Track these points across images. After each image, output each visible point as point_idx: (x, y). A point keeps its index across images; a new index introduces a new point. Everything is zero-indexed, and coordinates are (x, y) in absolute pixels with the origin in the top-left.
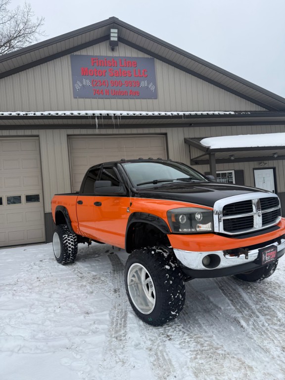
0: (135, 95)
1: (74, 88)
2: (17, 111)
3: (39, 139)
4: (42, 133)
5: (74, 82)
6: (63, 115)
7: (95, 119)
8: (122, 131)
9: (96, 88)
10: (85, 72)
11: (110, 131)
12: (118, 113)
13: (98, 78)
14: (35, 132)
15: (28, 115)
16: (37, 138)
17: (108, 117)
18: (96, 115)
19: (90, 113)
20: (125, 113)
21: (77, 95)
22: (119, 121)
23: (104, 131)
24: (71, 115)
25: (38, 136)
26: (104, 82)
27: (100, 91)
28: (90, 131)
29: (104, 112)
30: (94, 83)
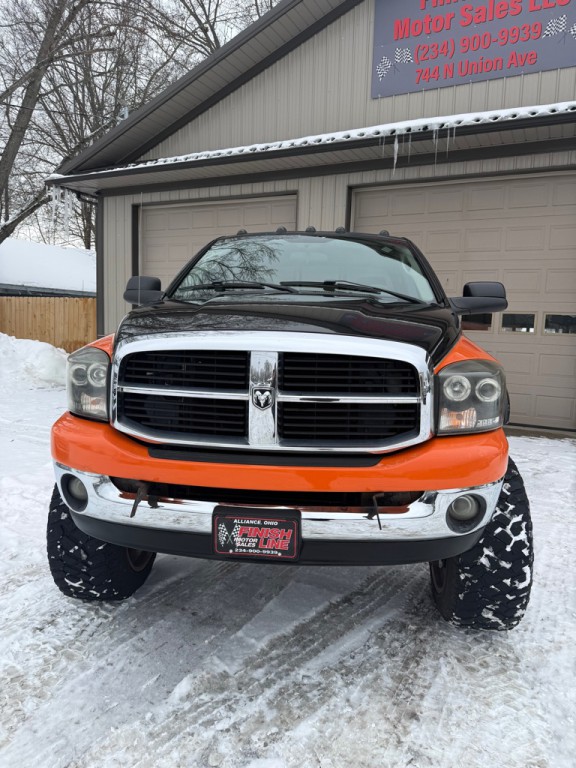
0: (525, 63)
1: (374, 73)
2: (252, 144)
3: (297, 200)
4: (302, 185)
5: (376, 61)
6: (330, 142)
7: (393, 143)
8: (457, 169)
9: (424, 66)
10: (403, 31)
11: (427, 172)
12: (450, 121)
13: (427, 40)
14: (291, 185)
15: (270, 149)
16: (294, 197)
17: (425, 134)
18: (398, 133)
19: (384, 129)
20: (468, 119)
21: (382, 90)
22: (449, 143)
23: (412, 173)
24: (345, 139)
25: (295, 193)
26: (446, 45)
27: (432, 71)
28: (382, 176)
29: (416, 124)
30: (421, 53)
